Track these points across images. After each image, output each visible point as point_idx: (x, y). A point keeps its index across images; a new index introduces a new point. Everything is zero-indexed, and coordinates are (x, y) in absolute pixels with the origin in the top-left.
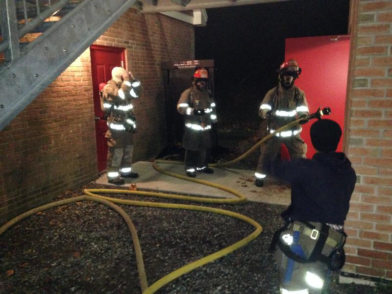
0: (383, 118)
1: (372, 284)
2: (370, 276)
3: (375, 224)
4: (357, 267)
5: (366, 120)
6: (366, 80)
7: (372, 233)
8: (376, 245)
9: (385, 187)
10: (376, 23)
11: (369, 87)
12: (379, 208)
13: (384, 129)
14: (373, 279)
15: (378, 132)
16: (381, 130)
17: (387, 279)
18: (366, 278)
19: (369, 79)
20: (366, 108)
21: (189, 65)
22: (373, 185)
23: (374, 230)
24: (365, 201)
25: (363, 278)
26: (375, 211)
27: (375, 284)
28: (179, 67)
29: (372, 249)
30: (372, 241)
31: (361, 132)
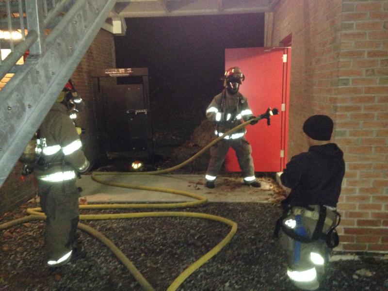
0: (363, 112)
1: (357, 258)
2: (355, 251)
3: (358, 204)
4: (344, 245)
5: (349, 114)
6: (348, 80)
7: (356, 213)
8: (359, 223)
9: (365, 171)
10: (355, 30)
11: (351, 85)
12: (362, 190)
13: (363, 122)
14: (357, 254)
15: (358, 124)
16: (361, 122)
17: (369, 251)
18: (352, 254)
19: (351, 78)
20: (349, 104)
21: (122, 73)
22: (355, 171)
23: (357, 210)
24: (349, 185)
25: (349, 254)
26: (357, 193)
27: (360, 257)
28: (110, 75)
29: (356, 226)
30: (356, 220)
31: (345, 125)
